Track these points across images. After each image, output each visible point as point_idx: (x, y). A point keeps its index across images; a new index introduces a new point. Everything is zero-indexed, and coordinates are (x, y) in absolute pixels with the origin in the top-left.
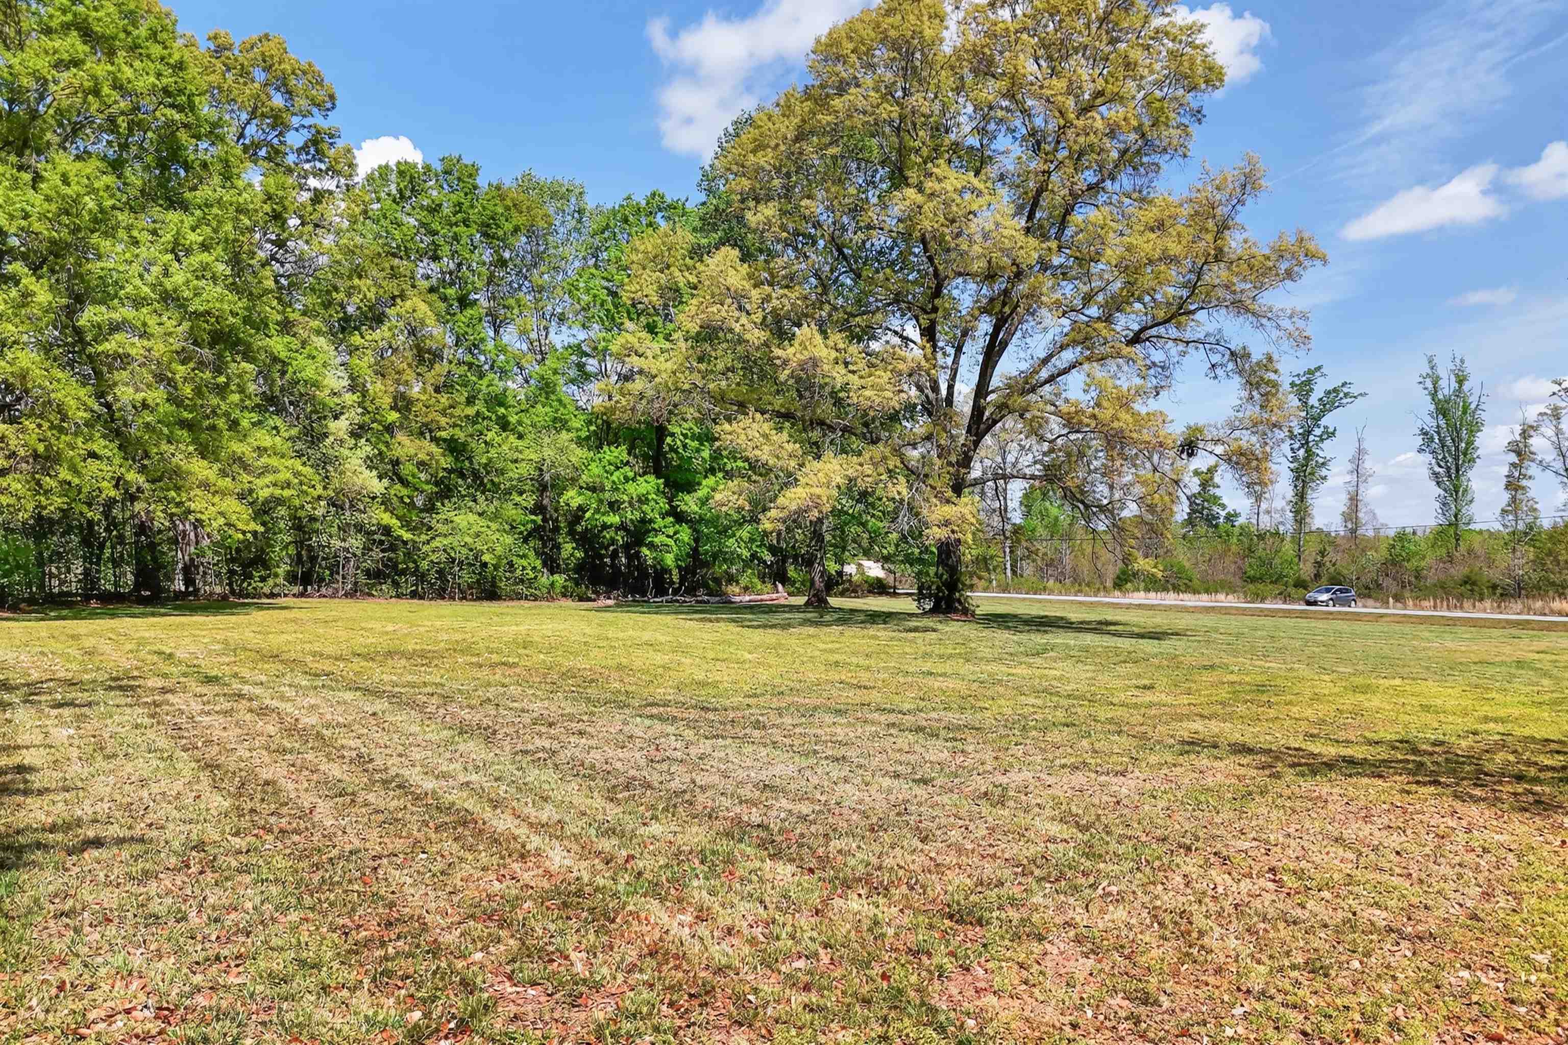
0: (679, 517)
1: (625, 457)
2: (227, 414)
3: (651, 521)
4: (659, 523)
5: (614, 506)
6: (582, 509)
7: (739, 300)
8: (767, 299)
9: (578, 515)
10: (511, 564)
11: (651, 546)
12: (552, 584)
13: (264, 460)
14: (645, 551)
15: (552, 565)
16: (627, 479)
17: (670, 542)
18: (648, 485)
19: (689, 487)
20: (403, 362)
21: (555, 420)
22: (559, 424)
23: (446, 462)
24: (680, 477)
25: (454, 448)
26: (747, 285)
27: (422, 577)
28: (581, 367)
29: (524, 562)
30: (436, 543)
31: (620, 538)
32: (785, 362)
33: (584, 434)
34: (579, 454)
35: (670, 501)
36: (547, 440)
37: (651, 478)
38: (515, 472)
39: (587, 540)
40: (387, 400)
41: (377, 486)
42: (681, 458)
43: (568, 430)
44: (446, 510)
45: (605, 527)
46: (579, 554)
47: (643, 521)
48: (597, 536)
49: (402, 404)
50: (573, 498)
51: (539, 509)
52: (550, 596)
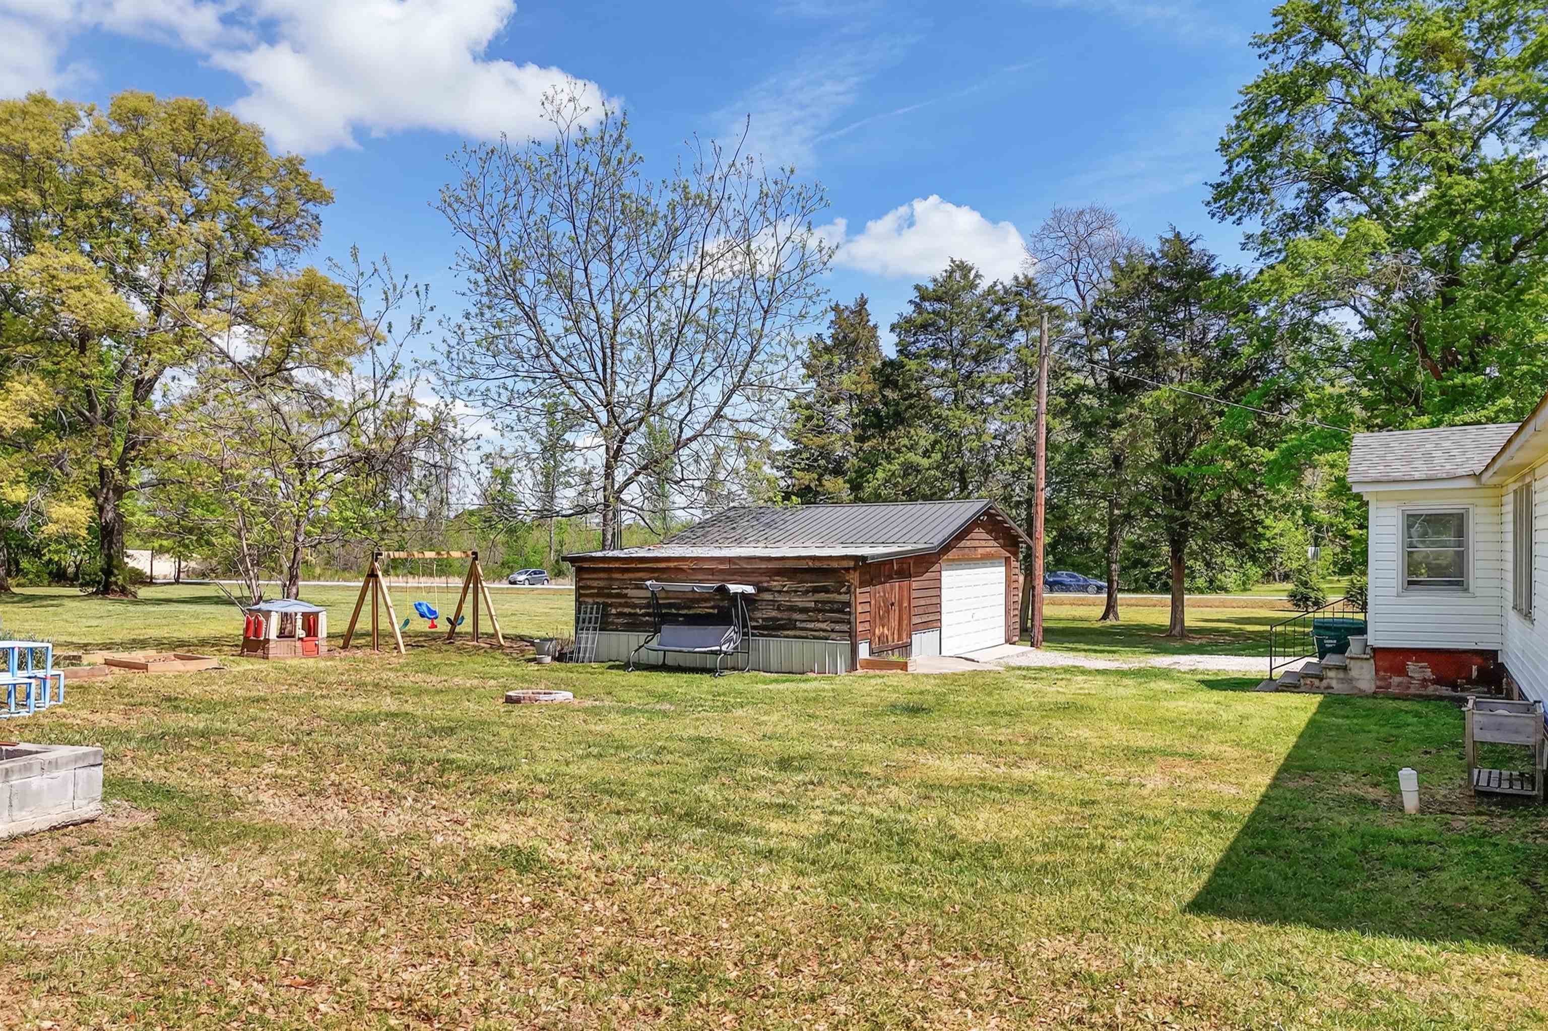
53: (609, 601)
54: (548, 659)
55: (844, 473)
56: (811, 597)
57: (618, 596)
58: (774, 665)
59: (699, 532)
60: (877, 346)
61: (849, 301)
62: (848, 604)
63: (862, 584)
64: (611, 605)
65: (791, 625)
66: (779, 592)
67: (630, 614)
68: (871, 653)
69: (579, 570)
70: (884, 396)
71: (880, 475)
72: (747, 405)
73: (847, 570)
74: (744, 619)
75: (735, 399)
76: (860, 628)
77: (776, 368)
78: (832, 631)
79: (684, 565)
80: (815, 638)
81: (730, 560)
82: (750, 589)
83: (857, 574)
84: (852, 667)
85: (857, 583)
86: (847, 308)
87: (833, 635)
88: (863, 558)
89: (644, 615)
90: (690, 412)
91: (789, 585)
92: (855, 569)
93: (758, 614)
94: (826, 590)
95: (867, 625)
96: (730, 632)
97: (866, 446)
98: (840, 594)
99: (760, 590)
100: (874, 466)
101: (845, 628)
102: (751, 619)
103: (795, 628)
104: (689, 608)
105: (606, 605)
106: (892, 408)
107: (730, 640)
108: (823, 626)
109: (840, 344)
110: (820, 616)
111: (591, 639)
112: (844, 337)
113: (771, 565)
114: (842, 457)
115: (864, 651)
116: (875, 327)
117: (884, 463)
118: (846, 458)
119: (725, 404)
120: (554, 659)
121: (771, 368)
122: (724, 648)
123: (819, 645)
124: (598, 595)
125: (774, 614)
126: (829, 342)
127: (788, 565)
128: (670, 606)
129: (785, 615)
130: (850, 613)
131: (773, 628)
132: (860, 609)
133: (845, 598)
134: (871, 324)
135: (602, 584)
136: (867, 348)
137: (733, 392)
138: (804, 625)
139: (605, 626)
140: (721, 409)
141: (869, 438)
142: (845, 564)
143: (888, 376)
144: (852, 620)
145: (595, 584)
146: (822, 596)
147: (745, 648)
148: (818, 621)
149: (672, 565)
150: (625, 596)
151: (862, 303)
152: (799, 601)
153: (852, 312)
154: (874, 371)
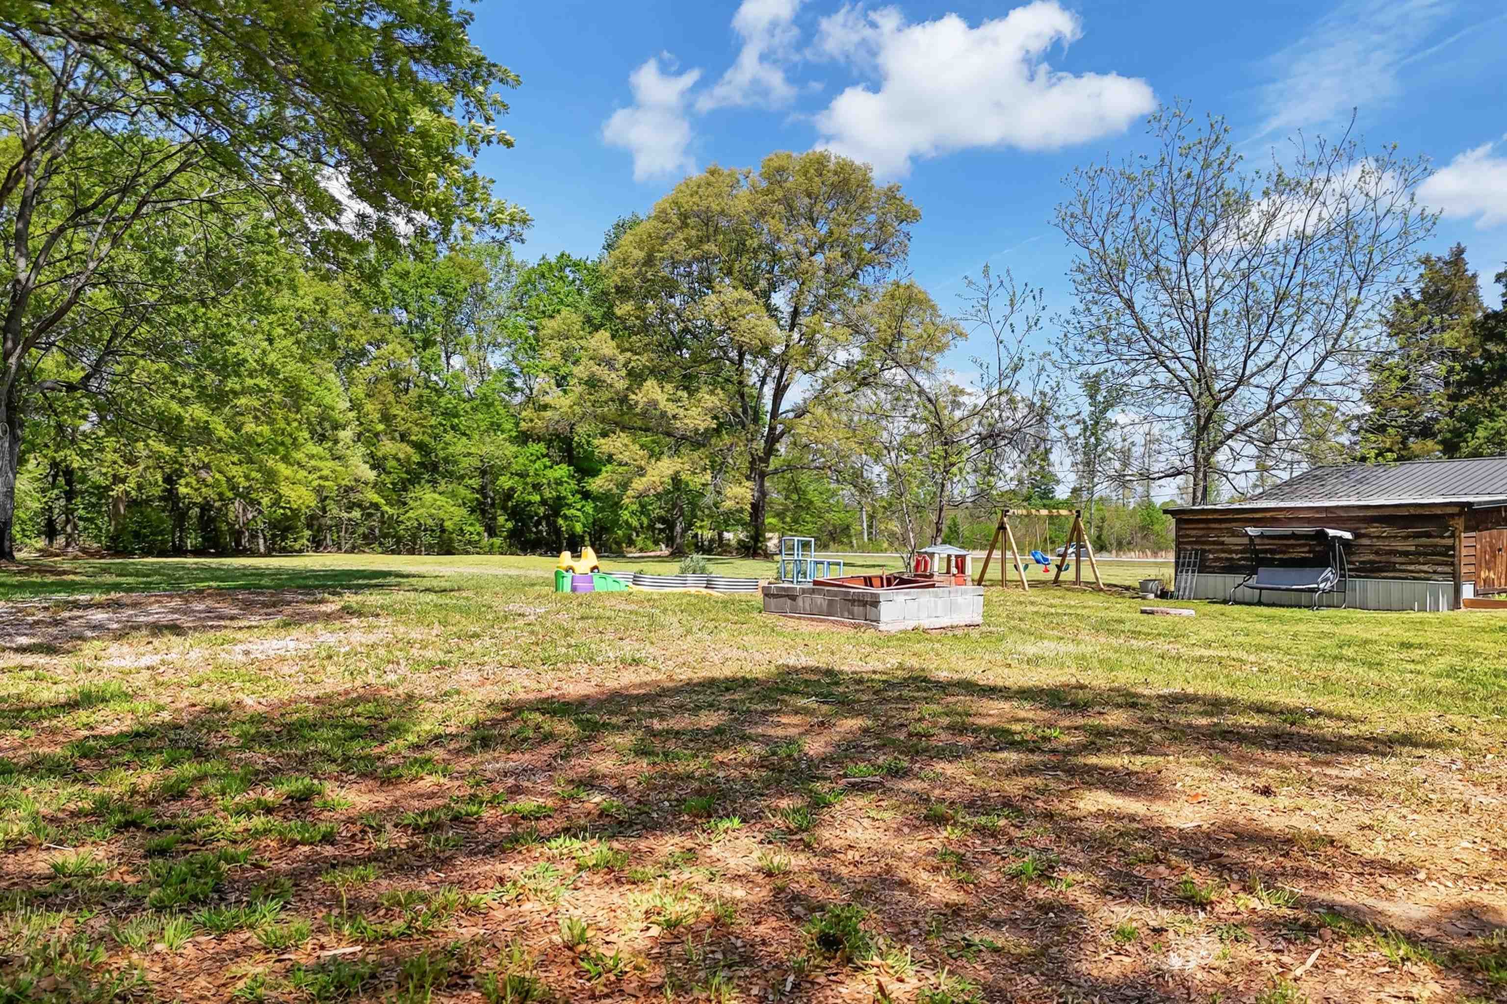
0: (586, 495)
1: (545, 451)
2: (290, 435)
3: (565, 498)
4: (571, 499)
5: (537, 487)
6: (512, 489)
7: (610, 363)
8: (629, 361)
9: (509, 495)
10: (461, 530)
11: (566, 518)
12: (492, 545)
13: (313, 462)
14: (560, 521)
15: (491, 531)
16: (545, 467)
17: (579, 514)
18: (562, 471)
19: (595, 473)
20: (387, 390)
21: (492, 424)
22: (496, 427)
23: (416, 458)
24: (585, 465)
25: (419, 446)
26: (617, 352)
27: (399, 540)
28: (510, 384)
29: (471, 529)
30: (410, 514)
31: (542, 510)
32: (637, 403)
33: (514, 434)
34: (511, 449)
35: (579, 481)
36: (488, 440)
37: (564, 466)
38: (465, 463)
39: (518, 513)
40: (377, 416)
41: (371, 475)
42: (585, 451)
43: (503, 432)
44: (416, 492)
45: (530, 503)
46: (509, 525)
47: (559, 498)
48: (523, 510)
49: (386, 418)
50: (505, 482)
51: (482, 490)
52: (490, 552)
53: (1207, 547)
54: (1152, 596)
55: (1434, 435)
56: (1411, 541)
57: (1214, 543)
58: (1371, 604)
59: (1287, 489)
60: (1476, 297)
61: (1442, 251)
62: (1453, 548)
63: (1467, 529)
64: (1209, 551)
65: (1389, 567)
66: (1378, 537)
67: (1227, 559)
68: (1476, 593)
69: (1178, 522)
70: (1485, 350)
71: (1481, 433)
72: (1341, 370)
73: (1452, 516)
74: (1342, 563)
75: (1327, 365)
76: (1464, 570)
77: (1371, 333)
78: (1435, 572)
79: (1280, 515)
80: (1415, 578)
81: (1327, 509)
82: (1348, 535)
83: (1463, 519)
84: (1456, 604)
85: (1462, 528)
86: (1439, 259)
87: (1435, 577)
88: (1470, 504)
89: (1240, 559)
90: (1284, 379)
91: (1387, 531)
92: (1459, 515)
93: (1354, 558)
94: (1428, 535)
95: (1472, 569)
96: (1328, 573)
97: (1463, 405)
98: (1443, 538)
99: (1357, 536)
100: (1472, 426)
101: (1448, 569)
102: (1349, 563)
103: (1395, 570)
104: (1284, 553)
105: (1204, 551)
106: (1498, 363)
107: (1326, 580)
108: (1425, 568)
109: (1431, 297)
110: (1421, 560)
111: (1190, 579)
112: (1436, 291)
113: (1369, 513)
114: (1431, 418)
115: (1468, 591)
116: (1474, 276)
117: (1486, 421)
118: (1436, 420)
119: (1317, 370)
120: (1156, 596)
121: (1364, 333)
122: (1322, 586)
123: (1419, 585)
124: (1195, 543)
125: (1372, 557)
126: (1417, 297)
127: (1387, 512)
128: (1266, 551)
129: (1384, 558)
130: (1453, 556)
131: (1371, 570)
132: (1464, 552)
133: (1449, 542)
134: (1470, 273)
135: (1200, 533)
136: (1464, 300)
137: (1324, 358)
138: (1403, 567)
139: (1203, 568)
140: (1311, 376)
141: (1466, 397)
142: (1449, 510)
143: (1491, 330)
144: (1456, 560)
145: (1194, 532)
146: (1424, 540)
147: (1341, 588)
148: (1419, 563)
149: (1268, 515)
150: (1223, 543)
151: (1459, 253)
152: (1400, 545)
153: (1446, 263)
154: (1474, 324)
